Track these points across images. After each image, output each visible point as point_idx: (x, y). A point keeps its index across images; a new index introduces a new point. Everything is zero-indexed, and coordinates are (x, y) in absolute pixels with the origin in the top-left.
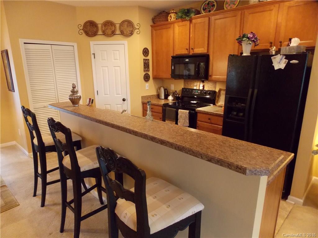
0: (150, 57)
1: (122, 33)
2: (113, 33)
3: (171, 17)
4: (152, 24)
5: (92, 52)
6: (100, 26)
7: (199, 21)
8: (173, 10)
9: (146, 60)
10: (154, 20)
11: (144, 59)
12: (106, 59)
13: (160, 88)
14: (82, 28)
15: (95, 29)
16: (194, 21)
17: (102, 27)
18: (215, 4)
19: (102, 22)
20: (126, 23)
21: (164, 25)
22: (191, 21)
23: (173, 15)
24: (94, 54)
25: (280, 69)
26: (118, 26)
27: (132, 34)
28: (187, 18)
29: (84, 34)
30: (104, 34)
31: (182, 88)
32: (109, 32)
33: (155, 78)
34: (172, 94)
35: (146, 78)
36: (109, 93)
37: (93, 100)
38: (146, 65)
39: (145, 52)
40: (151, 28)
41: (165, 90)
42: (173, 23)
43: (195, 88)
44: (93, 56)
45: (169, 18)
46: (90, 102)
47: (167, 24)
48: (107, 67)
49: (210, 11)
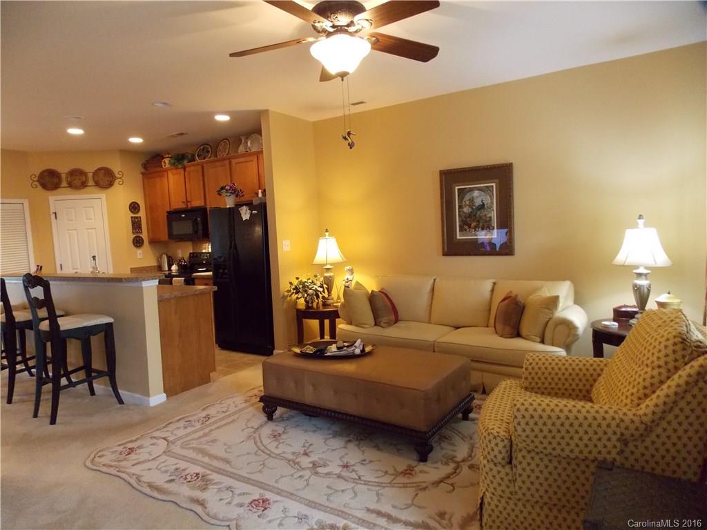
0: (142, 214)
1: (97, 184)
2: (84, 185)
3: (164, 162)
4: (143, 170)
5: (52, 210)
6: (64, 176)
7: (192, 169)
8: (169, 154)
9: (136, 217)
10: (145, 166)
11: (132, 217)
12: (74, 218)
13: (161, 257)
14: (36, 179)
15: (56, 180)
16: (187, 169)
17: (67, 177)
18: (210, 149)
19: (66, 171)
20: (103, 171)
21: (157, 172)
22: (184, 168)
23: (167, 161)
24: (55, 213)
25: (246, 220)
26: (90, 175)
27: (110, 184)
28: (180, 166)
29: (40, 188)
30: (70, 185)
31: (191, 253)
32: (77, 182)
33: (153, 242)
34: (176, 263)
35: (138, 242)
36: (79, 267)
37: (41, 267)
38: (136, 225)
39: (134, 207)
40: (141, 176)
41: (168, 257)
42: (166, 170)
43: (204, 251)
44: (53, 216)
45: (163, 164)
46: (38, 269)
47: (160, 172)
48: (76, 230)
49: (205, 158)
